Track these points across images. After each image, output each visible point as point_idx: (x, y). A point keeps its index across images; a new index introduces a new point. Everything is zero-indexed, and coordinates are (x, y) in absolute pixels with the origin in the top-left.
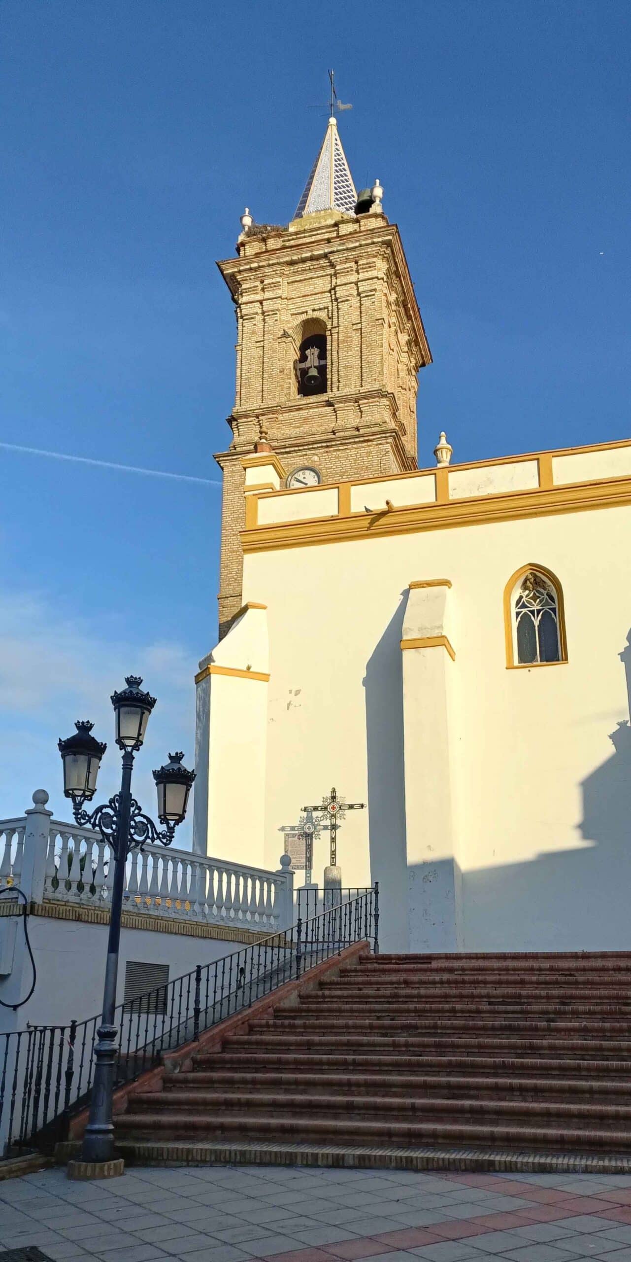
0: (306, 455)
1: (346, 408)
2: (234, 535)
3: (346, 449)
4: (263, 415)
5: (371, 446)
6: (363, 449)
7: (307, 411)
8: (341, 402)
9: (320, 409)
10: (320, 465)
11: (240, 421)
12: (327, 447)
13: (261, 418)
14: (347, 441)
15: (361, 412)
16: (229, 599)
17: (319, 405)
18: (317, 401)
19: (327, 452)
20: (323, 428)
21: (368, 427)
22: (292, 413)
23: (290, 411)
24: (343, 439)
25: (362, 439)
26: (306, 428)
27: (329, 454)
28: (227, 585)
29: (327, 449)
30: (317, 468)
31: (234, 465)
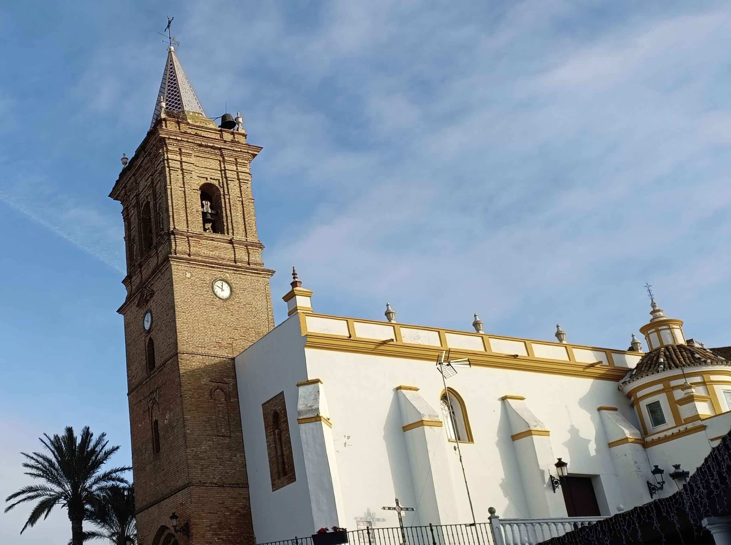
0: (222, 271)
1: (240, 248)
2: (183, 312)
3: (245, 275)
4: (192, 237)
5: (259, 277)
6: (255, 277)
7: (217, 243)
8: (238, 244)
9: (225, 244)
10: (231, 280)
11: (176, 236)
12: (236, 270)
13: (190, 238)
14: (248, 271)
15: (249, 253)
16: (185, 354)
17: (224, 241)
18: (221, 238)
19: (234, 273)
20: (228, 257)
21: (256, 264)
22: (208, 241)
23: (207, 239)
24: (246, 269)
25: (256, 272)
26: (216, 253)
27: (236, 275)
28: (182, 345)
29: (235, 272)
30: (229, 282)
31: (178, 265)
